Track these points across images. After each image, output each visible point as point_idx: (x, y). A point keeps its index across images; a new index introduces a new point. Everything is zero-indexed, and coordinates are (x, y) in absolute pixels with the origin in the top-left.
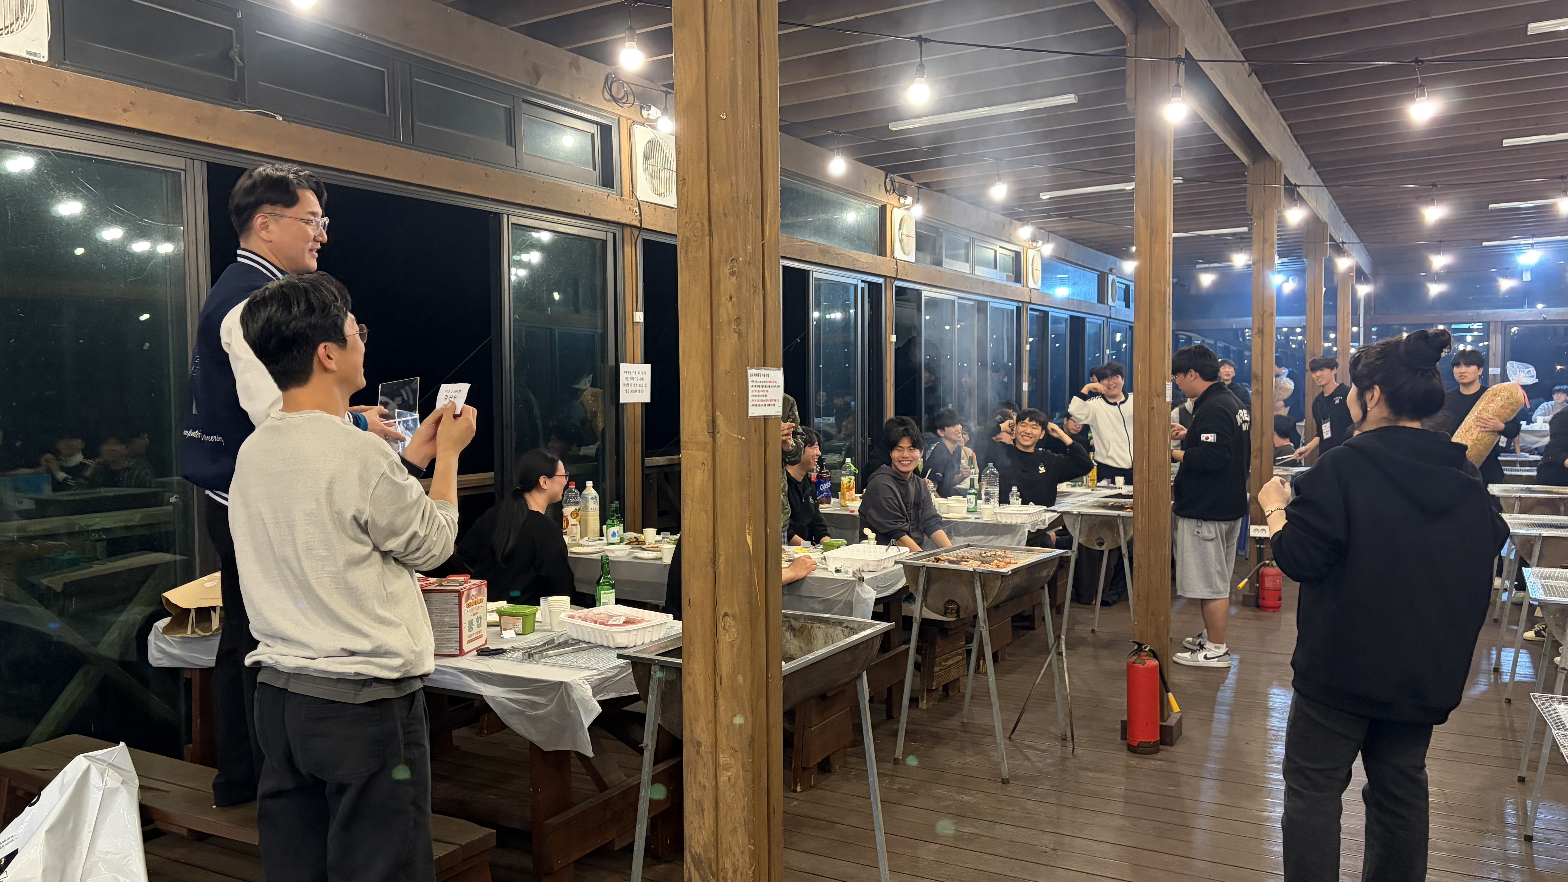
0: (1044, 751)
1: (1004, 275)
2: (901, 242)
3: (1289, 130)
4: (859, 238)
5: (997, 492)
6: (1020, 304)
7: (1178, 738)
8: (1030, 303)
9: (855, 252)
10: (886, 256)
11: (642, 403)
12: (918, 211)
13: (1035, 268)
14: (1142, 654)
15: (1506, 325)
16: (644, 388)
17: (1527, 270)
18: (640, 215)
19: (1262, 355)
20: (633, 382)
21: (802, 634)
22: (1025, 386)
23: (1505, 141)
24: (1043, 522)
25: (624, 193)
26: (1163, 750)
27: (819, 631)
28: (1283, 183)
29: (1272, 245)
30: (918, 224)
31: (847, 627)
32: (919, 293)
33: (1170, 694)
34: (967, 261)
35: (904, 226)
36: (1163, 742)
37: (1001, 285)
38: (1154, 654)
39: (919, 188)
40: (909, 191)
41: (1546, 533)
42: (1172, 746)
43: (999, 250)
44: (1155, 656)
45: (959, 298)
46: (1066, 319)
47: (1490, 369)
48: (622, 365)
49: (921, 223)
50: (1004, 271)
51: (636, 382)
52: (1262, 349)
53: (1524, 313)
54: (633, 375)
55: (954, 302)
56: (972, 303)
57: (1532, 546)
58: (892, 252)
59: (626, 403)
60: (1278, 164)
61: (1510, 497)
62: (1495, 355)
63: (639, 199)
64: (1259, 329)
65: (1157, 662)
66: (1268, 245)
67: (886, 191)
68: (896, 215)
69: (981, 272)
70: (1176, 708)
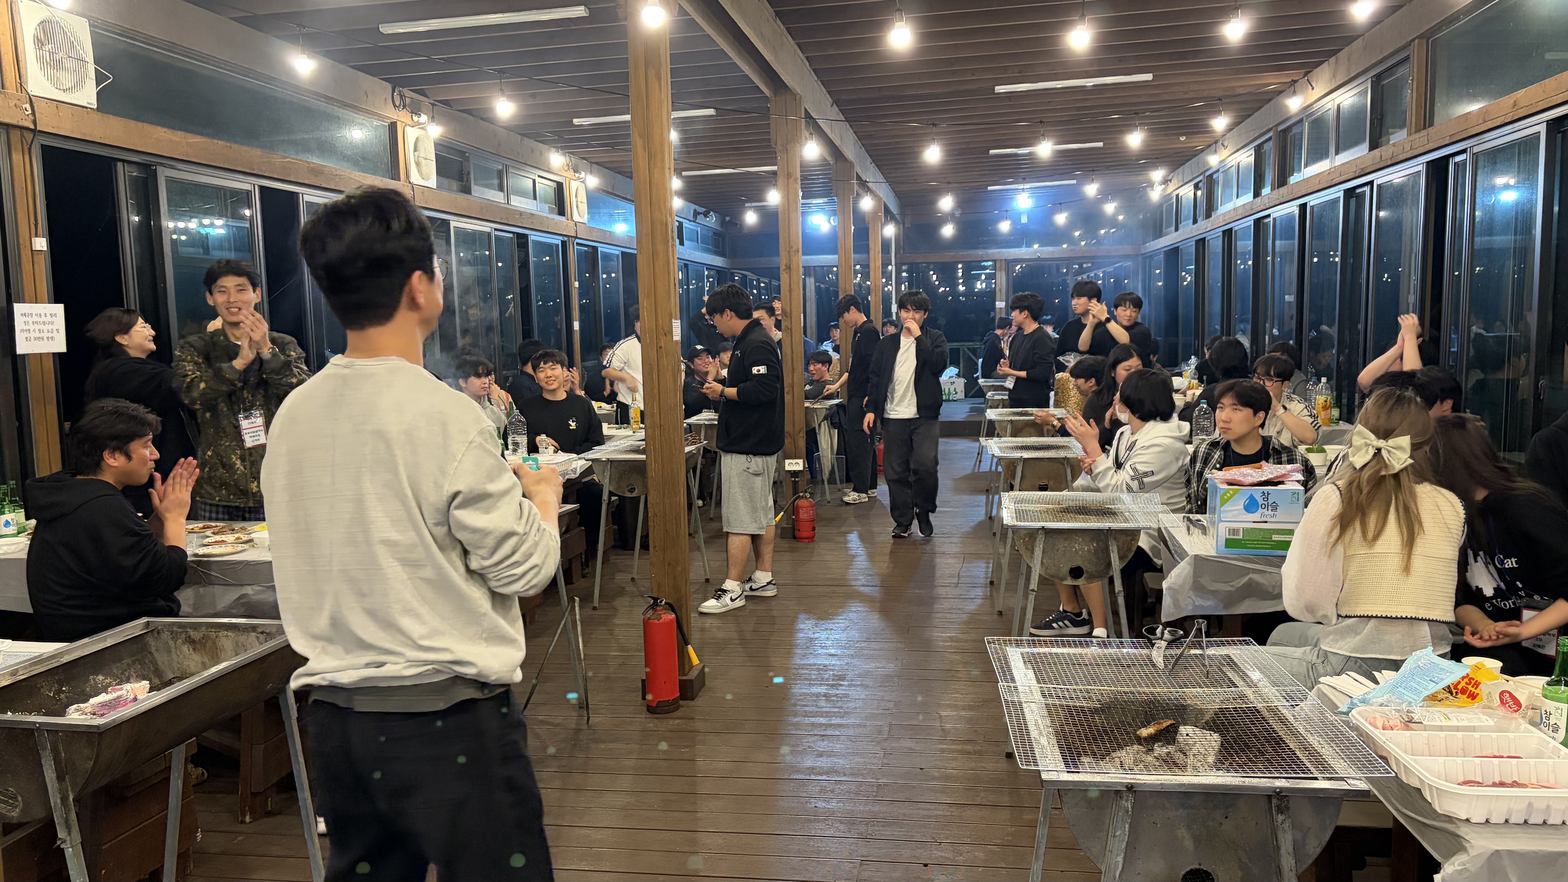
0: (558, 725)
1: (546, 206)
2: (418, 164)
3: (807, 64)
4: (364, 158)
5: (525, 442)
6: (566, 239)
7: (699, 691)
8: (576, 237)
9: (357, 173)
10: (399, 180)
11: (54, 354)
12: (436, 131)
13: (579, 200)
14: (659, 608)
15: (1010, 263)
16: (55, 334)
17: (1024, 213)
18: (33, 113)
19: (790, 292)
20: (37, 327)
21: (205, 646)
22: (576, 325)
23: (997, 88)
24: (574, 471)
25: (7, 84)
26: (683, 706)
27: (226, 641)
28: (803, 116)
29: (796, 180)
30: (438, 146)
31: (262, 633)
32: (446, 223)
33: (690, 648)
34: (501, 189)
35: (421, 146)
36: (683, 697)
37: (542, 217)
38: (671, 607)
39: (433, 105)
40: (424, 109)
41: (1026, 455)
42: (693, 699)
43: (538, 180)
44: (674, 611)
45: (496, 230)
46: (618, 256)
47: (997, 303)
48: (16, 306)
49: (441, 145)
50: (546, 202)
51: (41, 327)
52: (790, 285)
53: (1023, 252)
54: (36, 319)
55: (489, 234)
56: (511, 235)
57: (1015, 468)
58: (408, 176)
59: (28, 355)
60: (798, 96)
61: (1003, 421)
62: (1000, 290)
63: (31, 93)
64: (786, 265)
65: (674, 615)
66: (791, 181)
67: (395, 106)
68: (412, 134)
69: (518, 203)
70: (695, 660)
